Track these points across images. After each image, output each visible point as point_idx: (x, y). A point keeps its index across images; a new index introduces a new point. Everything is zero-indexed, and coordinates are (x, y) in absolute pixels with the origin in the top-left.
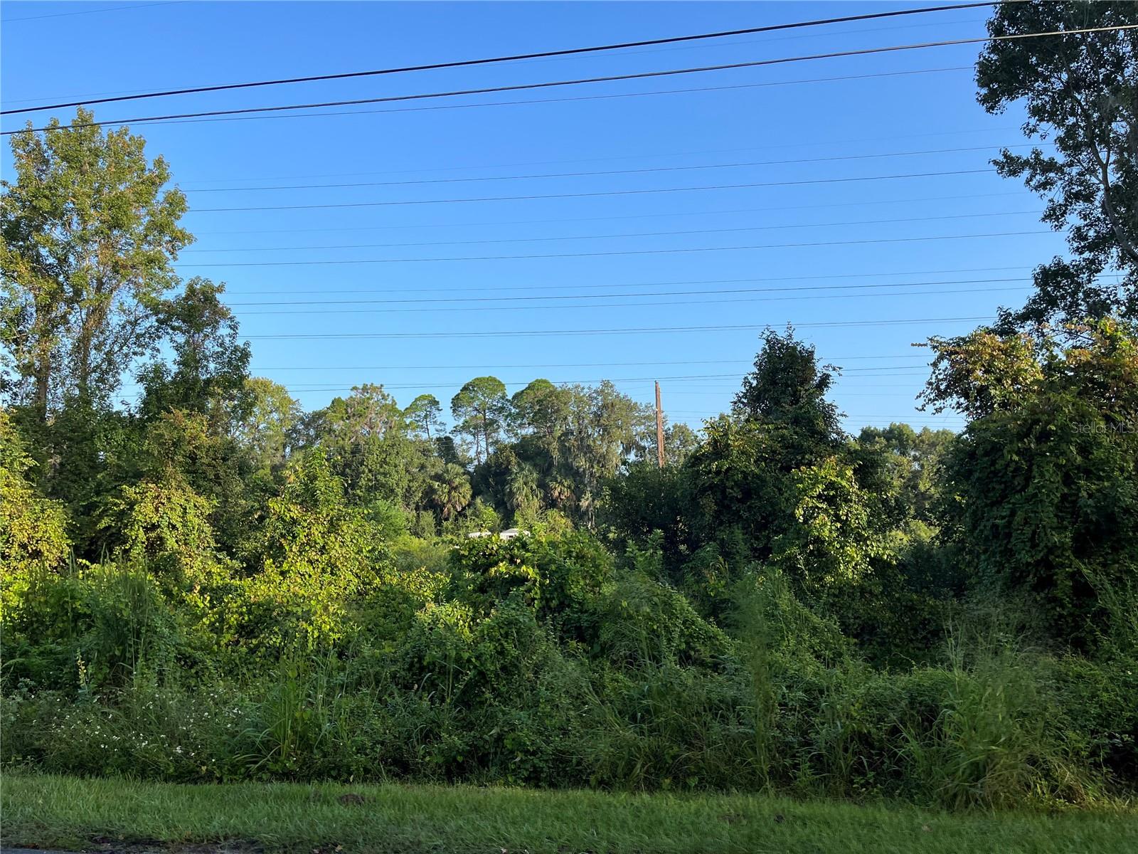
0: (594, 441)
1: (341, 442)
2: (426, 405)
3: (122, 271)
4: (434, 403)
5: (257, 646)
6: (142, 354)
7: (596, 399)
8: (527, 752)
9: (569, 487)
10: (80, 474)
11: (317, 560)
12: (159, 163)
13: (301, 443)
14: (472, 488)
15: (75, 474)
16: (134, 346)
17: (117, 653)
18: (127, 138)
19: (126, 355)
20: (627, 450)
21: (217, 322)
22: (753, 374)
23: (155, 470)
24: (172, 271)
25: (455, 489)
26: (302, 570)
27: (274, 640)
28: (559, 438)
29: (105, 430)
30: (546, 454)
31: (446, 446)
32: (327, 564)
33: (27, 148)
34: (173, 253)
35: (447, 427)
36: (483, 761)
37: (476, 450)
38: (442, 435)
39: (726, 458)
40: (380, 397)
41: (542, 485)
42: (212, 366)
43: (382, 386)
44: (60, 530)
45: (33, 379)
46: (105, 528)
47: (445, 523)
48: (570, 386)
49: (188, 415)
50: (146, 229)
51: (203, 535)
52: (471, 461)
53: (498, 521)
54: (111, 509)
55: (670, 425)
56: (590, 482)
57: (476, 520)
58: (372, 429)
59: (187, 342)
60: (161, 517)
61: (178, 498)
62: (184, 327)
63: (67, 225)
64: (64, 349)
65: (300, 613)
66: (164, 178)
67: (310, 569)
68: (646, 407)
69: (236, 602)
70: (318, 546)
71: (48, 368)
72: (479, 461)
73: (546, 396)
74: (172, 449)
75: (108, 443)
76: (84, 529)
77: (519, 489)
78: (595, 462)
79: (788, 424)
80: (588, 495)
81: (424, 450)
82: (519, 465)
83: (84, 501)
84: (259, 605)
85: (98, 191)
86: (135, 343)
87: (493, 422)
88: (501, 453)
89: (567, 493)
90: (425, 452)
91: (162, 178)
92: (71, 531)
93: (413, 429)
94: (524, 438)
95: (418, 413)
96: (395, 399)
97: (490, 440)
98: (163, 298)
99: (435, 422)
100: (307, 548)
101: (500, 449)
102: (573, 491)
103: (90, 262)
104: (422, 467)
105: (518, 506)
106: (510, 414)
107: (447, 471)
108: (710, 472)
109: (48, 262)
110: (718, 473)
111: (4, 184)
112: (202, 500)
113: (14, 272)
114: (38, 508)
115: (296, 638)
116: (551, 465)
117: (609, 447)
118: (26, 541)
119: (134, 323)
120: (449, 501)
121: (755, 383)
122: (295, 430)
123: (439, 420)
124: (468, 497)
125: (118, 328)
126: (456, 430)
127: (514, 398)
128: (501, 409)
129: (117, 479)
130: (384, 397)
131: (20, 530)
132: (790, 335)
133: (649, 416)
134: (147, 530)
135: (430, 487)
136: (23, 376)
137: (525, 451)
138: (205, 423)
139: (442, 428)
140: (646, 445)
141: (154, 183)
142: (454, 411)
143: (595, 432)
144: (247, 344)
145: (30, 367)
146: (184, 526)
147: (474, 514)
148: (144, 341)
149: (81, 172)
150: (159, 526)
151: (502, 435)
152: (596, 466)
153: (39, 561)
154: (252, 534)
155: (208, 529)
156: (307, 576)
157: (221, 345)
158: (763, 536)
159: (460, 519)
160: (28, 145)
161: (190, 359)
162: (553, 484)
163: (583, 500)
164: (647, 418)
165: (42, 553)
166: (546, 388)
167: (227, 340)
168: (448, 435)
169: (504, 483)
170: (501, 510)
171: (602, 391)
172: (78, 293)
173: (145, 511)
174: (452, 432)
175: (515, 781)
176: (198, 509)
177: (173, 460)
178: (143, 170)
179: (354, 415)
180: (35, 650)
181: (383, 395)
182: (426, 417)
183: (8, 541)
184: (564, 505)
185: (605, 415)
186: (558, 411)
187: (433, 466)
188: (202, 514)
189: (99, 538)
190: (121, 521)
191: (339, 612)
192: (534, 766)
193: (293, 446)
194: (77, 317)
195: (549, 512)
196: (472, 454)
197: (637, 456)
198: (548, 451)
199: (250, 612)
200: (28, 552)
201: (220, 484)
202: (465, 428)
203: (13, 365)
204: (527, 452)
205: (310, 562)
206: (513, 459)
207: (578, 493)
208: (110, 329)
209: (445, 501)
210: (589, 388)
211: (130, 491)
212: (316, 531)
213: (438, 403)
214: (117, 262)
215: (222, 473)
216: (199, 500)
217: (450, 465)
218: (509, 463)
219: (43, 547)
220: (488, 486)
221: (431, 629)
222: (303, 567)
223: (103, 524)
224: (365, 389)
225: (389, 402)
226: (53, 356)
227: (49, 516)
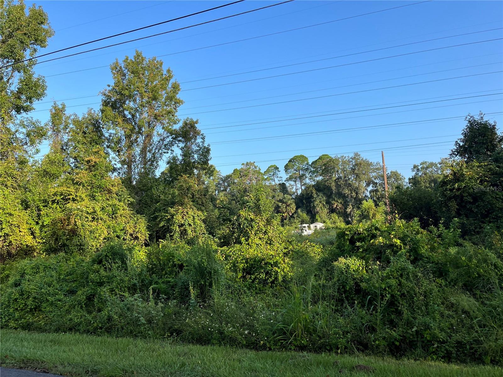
0: (352, 181)
1: (239, 187)
2: (273, 169)
3: (158, 118)
4: (277, 168)
5: (255, 279)
6: (168, 153)
7: (352, 161)
8: (439, 342)
9: (341, 203)
10: (147, 204)
11: (263, 238)
12: (169, 71)
13: (222, 189)
14: (296, 205)
15: (145, 204)
16: (164, 150)
17: (202, 283)
18: (155, 62)
19: (161, 154)
20: (368, 185)
21: (196, 137)
22: (460, 139)
23: (180, 201)
24: (176, 116)
25: (288, 206)
26: (258, 243)
27: (262, 276)
28: (335, 180)
29: (156, 185)
30: (329, 188)
31: (283, 187)
32: (268, 239)
33: (117, 70)
34: (176, 109)
35: (283, 179)
36: (412, 345)
37: (297, 188)
38: (281, 182)
39: (463, 181)
40: (254, 167)
41: (328, 202)
42: (196, 156)
43: (254, 162)
44: (145, 227)
45: (126, 166)
46: (163, 226)
47: (285, 221)
48: (339, 156)
49: (189, 177)
50: (165, 100)
51: (201, 228)
52: (294, 193)
53: (309, 220)
54: (164, 218)
55: (389, 171)
56: (351, 200)
57: (299, 219)
58: (251, 181)
59: (185, 146)
60: (185, 221)
61: (191, 213)
62: (183, 140)
63: (135, 101)
64: (136, 153)
65: (272, 263)
66: (171, 77)
67: (260, 242)
68: (376, 164)
69: (240, 258)
70: (263, 231)
71: (131, 161)
72: (297, 193)
73: (328, 162)
74: (187, 191)
75: (158, 191)
76: (153, 227)
77: (317, 204)
78: (353, 191)
79: (492, 162)
80: (351, 206)
81: (274, 189)
82: (317, 194)
83: (152, 215)
84: (251, 259)
85: (147, 85)
86: (164, 148)
87: (303, 175)
88: (308, 189)
89: (340, 206)
90: (274, 190)
91: (170, 77)
92: (149, 228)
93: (269, 180)
94: (318, 182)
95: (270, 173)
96: (260, 168)
97: (303, 184)
98: (174, 128)
99: (278, 177)
100: (258, 232)
101: (308, 188)
102: (343, 205)
103: (145, 115)
104: (273, 197)
105: (317, 212)
106: (311, 171)
107: (285, 198)
108: (454, 188)
109: (128, 117)
110: (459, 189)
111: (109, 86)
112: (200, 213)
113: (116, 122)
114: (135, 219)
115: (273, 275)
116: (332, 193)
117: (359, 183)
118: (132, 233)
119: (163, 140)
120: (286, 211)
121: (461, 144)
122: (219, 184)
123: (279, 176)
124: (295, 209)
125: (157, 142)
126: (287, 180)
127: (312, 164)
128: (307, 169)
129: (165, 205)
130: (255, 167)
131: (130, 228)
132: (482, 118)
133: (378, 168)
134: (180, 226)
135: (278, 205)
136: (122, 165)
137: (319, 187)
138: (196, 180)
139: (281, 179)
140: (378, 182)
141: (167, 80)
142: (286, 171)
143: (352, 177)
144: (209, 145)
145: (124, 161)
146: (194, 224)
147: (297, 216)
148: (168, 147)
149: (139, 77)
150: (184, 225)
151: (307, 181)
152: (353, 193)
153: (138, 241)
154: (221, 227)
155: (203, 226)
156: (260, 245)
157: (198, 146)
158: (487, 221)
159: (292, 219)
160: (117, 69)
161: (187, 154)
162: (333, 202)
163: (348, 209)
164: (377, 169)
165: (139, 238)
166: (327, 158)
167: (201, 144)
168: (283, 182)
169: (310, 202)
170: (310, 215)
171: (355, 158)
172: (140, 129)
173: (178, 218)
174: (285, 181)
175: (437, 358)
176: (199, 217)
177: (187, 196)
178: (162, 75)
179: (243, 176)
180: (160, 281)
181: (255, 166)
182: (273, 175)
183: (125, 233)
184: (339, 211)
185: (357, 169)
186: (334, 168)
187: (278, 196)
188: (201, 219)
189: (160, 231)
190: (169, 223)
191: (290, 262)
192: (446, 350)
193: (219, 190)
194: (141, 139)
195: (332, 215)
196: (294, 190)
197: (373, 187)
198: (330, 187)
199: (247, 262)
200: (133, 237)
201: (204, 206)
202: (290, 179)
203: (117, 161)
204: (320, 188)
205: (260, 239)
206: (314, 191)
207: (345, 205)
208: (154, 143)
209: (284, 211)
210: (348, 157)
211: (172, 210)
212: (262, 224)
213: (278, 168)
214: (156, 114)
215: (204, 201)
216: (199, 213)
217: (286, 195)
218: (312, 193)
219: (139, 235)
220: (303, 204)
221: (346, 271)
222: (257, 241)
223: (161, 225)
224: (247, 164)
225: (258, 169)
226: (133, 156)
227: (140, 222)
